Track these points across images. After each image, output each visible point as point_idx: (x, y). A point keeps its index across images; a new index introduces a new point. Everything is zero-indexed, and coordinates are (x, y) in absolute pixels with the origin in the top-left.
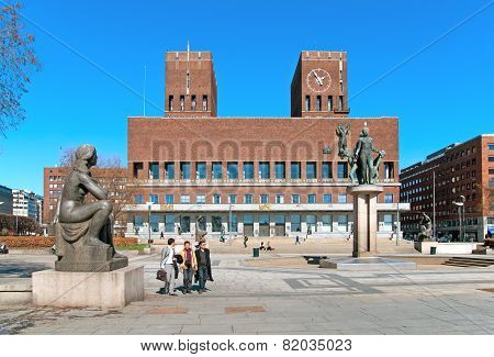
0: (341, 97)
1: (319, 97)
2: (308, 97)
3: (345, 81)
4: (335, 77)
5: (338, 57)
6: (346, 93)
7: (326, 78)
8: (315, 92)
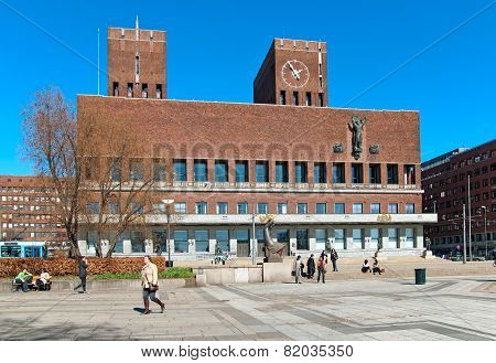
0: (321, 95)
1: (296, 94)
2: (283, 93)
3: (325, 76)
4: (314, 72)
5: (317, 48)
6: (326, 90)
7: (304, 72)
8: (290, 87)
